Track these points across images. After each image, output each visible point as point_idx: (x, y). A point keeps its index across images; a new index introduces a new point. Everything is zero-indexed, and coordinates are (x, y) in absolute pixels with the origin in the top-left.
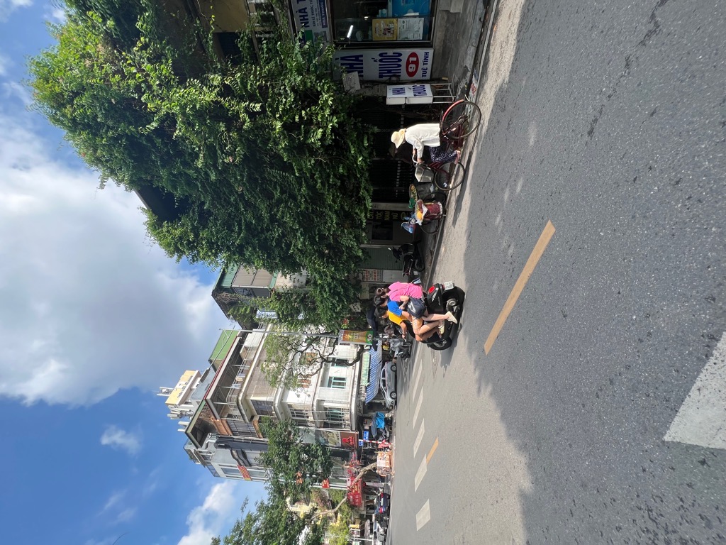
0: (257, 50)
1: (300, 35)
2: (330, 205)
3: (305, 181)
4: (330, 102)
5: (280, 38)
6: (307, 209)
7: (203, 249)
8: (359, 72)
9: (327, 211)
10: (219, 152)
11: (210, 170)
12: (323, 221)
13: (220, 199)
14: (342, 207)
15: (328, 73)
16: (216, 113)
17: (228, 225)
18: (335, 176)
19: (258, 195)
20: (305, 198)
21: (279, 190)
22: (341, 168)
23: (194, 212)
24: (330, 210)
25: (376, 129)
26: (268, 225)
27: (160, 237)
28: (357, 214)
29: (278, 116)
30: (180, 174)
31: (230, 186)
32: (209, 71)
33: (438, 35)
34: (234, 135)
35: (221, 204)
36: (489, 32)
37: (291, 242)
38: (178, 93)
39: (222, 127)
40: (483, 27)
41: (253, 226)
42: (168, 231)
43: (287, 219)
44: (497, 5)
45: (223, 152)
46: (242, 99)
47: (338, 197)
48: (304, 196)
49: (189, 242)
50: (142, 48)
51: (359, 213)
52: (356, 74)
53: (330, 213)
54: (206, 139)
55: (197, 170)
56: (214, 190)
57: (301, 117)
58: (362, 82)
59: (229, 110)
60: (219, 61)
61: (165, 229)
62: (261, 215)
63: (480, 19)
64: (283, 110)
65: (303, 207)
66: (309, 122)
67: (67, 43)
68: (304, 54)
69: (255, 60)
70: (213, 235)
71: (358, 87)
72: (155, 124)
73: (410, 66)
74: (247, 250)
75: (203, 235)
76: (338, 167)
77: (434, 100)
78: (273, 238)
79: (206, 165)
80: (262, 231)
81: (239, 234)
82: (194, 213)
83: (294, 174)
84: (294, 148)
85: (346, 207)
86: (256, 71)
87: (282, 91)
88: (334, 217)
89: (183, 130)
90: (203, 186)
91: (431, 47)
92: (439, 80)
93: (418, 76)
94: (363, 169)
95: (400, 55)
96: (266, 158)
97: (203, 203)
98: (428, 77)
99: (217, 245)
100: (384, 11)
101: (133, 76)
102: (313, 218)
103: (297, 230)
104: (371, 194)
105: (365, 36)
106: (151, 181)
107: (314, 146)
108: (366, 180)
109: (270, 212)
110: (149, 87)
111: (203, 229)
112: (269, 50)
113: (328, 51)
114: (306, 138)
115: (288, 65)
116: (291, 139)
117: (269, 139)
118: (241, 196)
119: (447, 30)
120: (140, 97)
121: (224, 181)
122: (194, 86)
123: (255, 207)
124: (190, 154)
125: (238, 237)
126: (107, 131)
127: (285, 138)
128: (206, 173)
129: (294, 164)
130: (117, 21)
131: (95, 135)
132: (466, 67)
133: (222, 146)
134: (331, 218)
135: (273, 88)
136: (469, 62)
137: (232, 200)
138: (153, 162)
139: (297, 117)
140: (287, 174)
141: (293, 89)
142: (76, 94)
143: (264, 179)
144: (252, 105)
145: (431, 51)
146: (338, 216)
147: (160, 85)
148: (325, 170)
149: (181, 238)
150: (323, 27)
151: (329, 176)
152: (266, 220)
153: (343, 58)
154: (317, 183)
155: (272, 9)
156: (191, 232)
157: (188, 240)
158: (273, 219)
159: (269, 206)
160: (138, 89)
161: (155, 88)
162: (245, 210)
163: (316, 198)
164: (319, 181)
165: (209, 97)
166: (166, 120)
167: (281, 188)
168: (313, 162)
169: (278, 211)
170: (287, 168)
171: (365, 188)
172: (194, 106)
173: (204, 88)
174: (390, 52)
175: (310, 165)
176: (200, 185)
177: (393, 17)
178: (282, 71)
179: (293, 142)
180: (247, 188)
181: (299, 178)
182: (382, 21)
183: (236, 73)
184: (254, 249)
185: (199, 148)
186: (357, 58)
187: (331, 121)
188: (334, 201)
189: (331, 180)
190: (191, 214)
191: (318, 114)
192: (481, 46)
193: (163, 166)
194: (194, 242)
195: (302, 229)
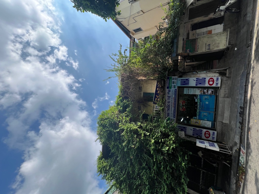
0: (152, 119)
1: (167, 119)
2: (165, 180)
3: (157, 164)
4: (173, 139)
5: (160, 118)
6: (154, 177)
7: (109, 175)
8: (185, 132)
9: (163, 182)
10: (131, 143)
11: (126, 147)
12: (159, 186)
13: (124, 158)
14: (170, 183)
15: (173, 130)
16: (136, 132)
17: (121, 170)
18: (170, 167)
19: (136, 161)
20: (155, 171)
21: (145, 163)
22: (173, 165)
24: (165, 182)
25: (191, 153)
26: (135, 177)
27: (99, 163)
28: (177, 190)
29: (153, 138)
30: (117, 145)
31: (129, 155)
32: (138, 121)
33: (218, 127)
34: (138, 140)
35: (123, 160)
36: (246, 133)
37: (142, 190)
38: (128, 125)
39: (135, 136)
40: (241, 130)
41: (130, 174)
42: (102, 162)
43: (144, 178)
44: (248, 125)
45: (132, 143)
46: (144, 130)
47: (170, 177)
48: (154, 170)
49: (106, 170)
50: (125, 114)
51: (179, 191)
52: (183, 132)
53: (164, 184)
54: (129, 138)
55: (122, 146)
56: (123, 154)
57: (161, 141)
58: (186, 135)
59: (139, 132)
60: (142, 120)
61: (102, 161)
62: (135, 170)
63: (239, 128)
64: (156, 137)
65: (153, 175)
66: (164, 143)
67: (110, 110)
68: (167, 123)
69: (151, 121)
70: (115, 171)
71: (184, 136)
72: (118, 130)
73: (206, 135)
74: (123, 184)
75: (112, 169)
76: (172, 164)
77: (220, 150)
78: (136, 184)
79: (125, 145)
80: (132, 178)
81: (124, 175)
82: (113, 159)
83: (153, 160)
84: (156, 150)
85: (172, 184)
86: (151, 124)
87: (157, 131)
88: (166, 187)
89: (124, 134)
90: (121, 151)
91: (216, 130)
92: (221, 143)
93: (210, 138)
94: (183, 169)
95: (202, 130)
96: (145, 150)
97: (118, 157)
98: (215, 140)
99: (114, 176)
100: (195, 117)
101: (120, 118)
102: (155, 182)
103: (147, 185)
104: (187, 183)
105: (188, 122)
106: (108, 144)
107: (164, 152)
108: (185, 175)
109: (138, 171)
110: (122, 121)
111: (113, 167)
112: (156, 120)
113: (175, 125)
114: (161, 148)
115: (161, 125)
116: (156, 147)
117: (148, 144)
118: (131, 160)
119: (222, 127)
120: (119, 123)
121: (128, 152)
122: (133, 124)
123: (134, 166)
124: (122, 140)
125: (123, 176)
126: (107, 128)
127: (154, 145)
128: (124, 148)
129: (154, 156)
130: (123, 108)
131: (104, 128)
132: (235, 142)
133: (133, 141)
134: (164, 187)
135: (154, 130)
136: (237, 140)
137: (127, 160)
138: (112, 139)
140: (150, 158)
141: (161, 132)
142: (106, 119)
143: (141, 157)
144: (146, 133)
145: (216, 132)
147: (125, 122)
148: (166, 162)
149: (104, 167)
150: (174, 118)
151: (167, 166)
152: (136, 174)
153: (179, 127)
154: (161, 166)
155: (160, 112)
156: (109, 166)
157: (106, 169)
158: (139, 174)
159: (139, 168)
160: (119, 122)
161: (123, 122)
162: (130, 166)
163: (159, 173)
164: (163, 166)
165: (135, 127)
166: (121, 130)
167: (146, 163)
168: (162, 158)
169: (142, 172)
170: (152, 156)
171: (184, 179)
172: (131, 129)
173: (135, 125)
174: (198, 129)
175: (161, 159)
176: (120, 151)
177: (199, 119)
178: (159, 126)
179: (156, 148)
180: (134, 158)
181: (155, 162)
182: (194, 120)
183: (145, 124)
184: (126, 185)
185: (126, 140)
186: (184, 128)
187: (172, 145)
188: (167, 178)
189: (168, 168)
190: (112, 159)
191: (168, 141)
192: (243, 137)
193: (114, 141)
194: (108, 170)
195: (149, 186)
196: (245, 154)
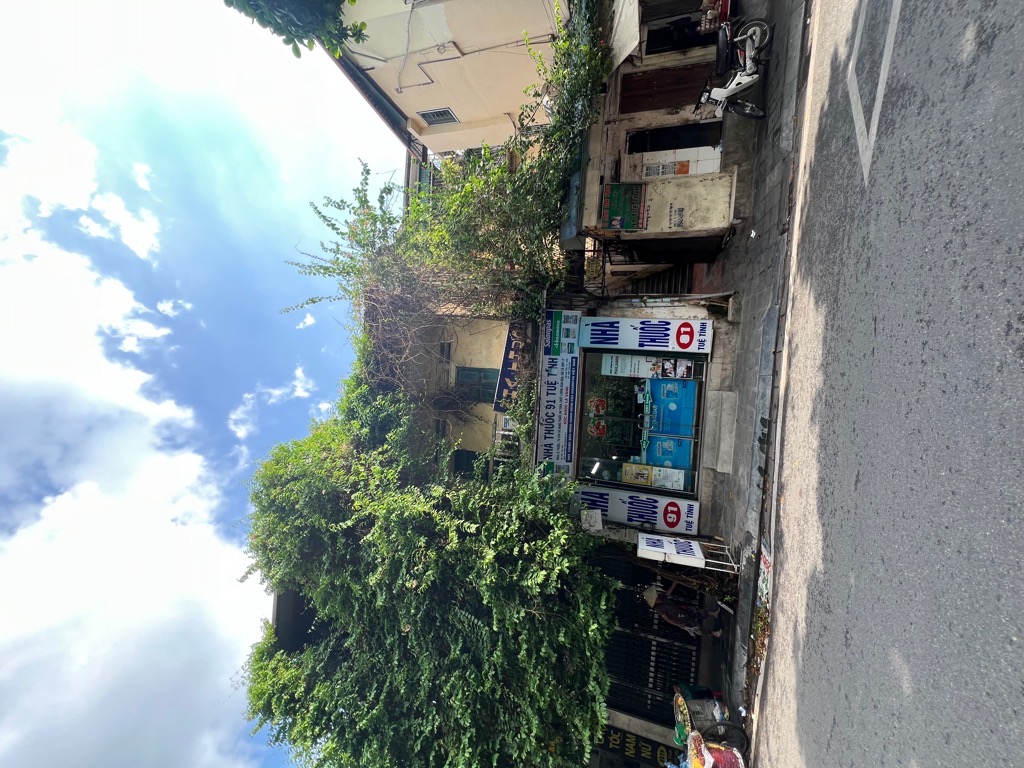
0: (491, 470)
1: (542, 467)
2: (531, 696)
3: (504, 642)
4: (563, 541)
5: (519, 464)
6: (493, 691)
7: (303, 719)
8: (602, 510)
9: (525, 705)
10: (404, 570)
11: (381, 590)
12: (513, 724)
13: (373, 635)
14: (552, 706)
15: (564, 506)
16: (425, 526)
17: (362, 684)
18: (550, 643)
19: (427, 643)
20: (496, 670)
21: (460, 645)
22: (562, 634)
23: (327, 645)
24: (531, 705)
25: (620, 585)
26: (421, 705)
27: (259, 673)
28: (576, 727)
29: (493, 543)
30: (342, 586)
31: (395, 620)
32: (434, 481)
33: (704, 490)
34: (432, 555)
35: (369, 645)
36: (774, 503)
37: (447, 753)
38: (393, 498)
39: (422, 542)
40: (764, 494)
41: (397, 698)
42: (274, 670)
43: (455, 702)
44: (780, 475)
45: (408, 572)
46: (457, 515)
47: (549, 683)
48: (495, 665)
49: (292, 699)
50: (380, 453)
51: (580, 729)
52: (599, 512)
53: (530, 711)
54: (397, 551)
55: (365, 587)
56: (371, 621)
57: (521, 550)
58: (605, 522)
59: (437, 524)
60: (449, 476)
61: (273, 664)
62: (419, 680)
63: (758, 486)
64: (502, 537)
65: (488, 685)
66: (530, 558)
67: (316, 438)
68: (542, 484)
69: (486, 478)
70: (332, 697)
71: (599, 526)
72: (349, 523)
73: (669, 515)
74: (370, 746)
75: (319, 691)
76: (559, 632)
77: (707, 564)
78: (421, 732)
79: (379, 585)
80: (407, 716)
81: (371, 707)
82: (324, 650)
83: (490, 625)
84: (502, 588)
85: (558, 707)
86: (484, 490)
87: (506, 516)
88: (535, 722)
89: (377, 535)
90: (361, 609)
91: (697, 499)
92: (710, 539)
93: (681, 528)
94: (596, 643)
95: (656, 502)
96: (459, 592)
97: (346, 635)
98: (694, 531)
99: (329, 720)
100: (637, 458)
101: (358, 473)
102: (498, 712)
103: (465, 729)
104: (606, 693)
105: (614, 475)
106: (301, 587)
107: (529, 592)
108: (600, 665)
109: (434, 679)
110: (367, 485)
111: (325, 680)
112: (504, 473)
113: (570, 486)
114: (521, 578)
115: (521, 492)
116: (501, 576)
117: (472, 568)
118: (404, 639)
119: (715, 487)
120: (352, 493)
121: (390, 612)
122: (412, 493)
123: (415, 663)
124: (368, 564)
125: (368, 712)
126: (296, 519)
127: (494, 571)
128: (374, 595)
129: (495, 610)
130: (372, 430)
131: (282, 519)
132: (748, 532)
133: (411, 564)
134: (529, 722)
135: (497, 510)
136: (753, 527)
137: (388, 642)
138: (321, 563)
139: (516, 550)
140: (480, 623)
141: (520, 517)
142: (294, 479)
143: (445, 621)
144: (467, 524)
145: (696, 505)
146: (541, 721)
147: (378, 486)
148: (537, 630)
149: (285, 687)
150: (567, 461)
151: (541, 642)
152: (422, 693)
153: (583, 493)
154: (520, 647)
155: (518, 441)
156: (305, 680)
157: (292, 695)
158: (433, 693)
159: (436, 668)
160: (355, 487)
161: (372, 487)
162: (399, 666)
163: (512, 675)
164: (525, 646)
165: (423, 507)
166: (364, 520)
167: (464, 642)
168: (522, 614)
169: (446, 682)
170: (484, 613)
171: (596, 679)
172: (402, 513)
173: (422, 497)
174: (643, 497)
175: (518, 618)
176: (357, 608)
177: (647, 464)
178: (513, 495)
179: (502, 580)
180: (416, 630)
181: (497, 634)
182: (634, 466)
183: (461, 489)
184: (381, 748)
185: (383, 560)
186: (601, 495)
187: (560, 564)
188: (540, 689)
189: (543, 650)
190: (321, 649)
191: (544, 551)
192: (766, 515)
193: (328, 572)
194: (299, 700)
195: (473, 730)
196: (771, 569)
